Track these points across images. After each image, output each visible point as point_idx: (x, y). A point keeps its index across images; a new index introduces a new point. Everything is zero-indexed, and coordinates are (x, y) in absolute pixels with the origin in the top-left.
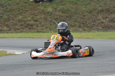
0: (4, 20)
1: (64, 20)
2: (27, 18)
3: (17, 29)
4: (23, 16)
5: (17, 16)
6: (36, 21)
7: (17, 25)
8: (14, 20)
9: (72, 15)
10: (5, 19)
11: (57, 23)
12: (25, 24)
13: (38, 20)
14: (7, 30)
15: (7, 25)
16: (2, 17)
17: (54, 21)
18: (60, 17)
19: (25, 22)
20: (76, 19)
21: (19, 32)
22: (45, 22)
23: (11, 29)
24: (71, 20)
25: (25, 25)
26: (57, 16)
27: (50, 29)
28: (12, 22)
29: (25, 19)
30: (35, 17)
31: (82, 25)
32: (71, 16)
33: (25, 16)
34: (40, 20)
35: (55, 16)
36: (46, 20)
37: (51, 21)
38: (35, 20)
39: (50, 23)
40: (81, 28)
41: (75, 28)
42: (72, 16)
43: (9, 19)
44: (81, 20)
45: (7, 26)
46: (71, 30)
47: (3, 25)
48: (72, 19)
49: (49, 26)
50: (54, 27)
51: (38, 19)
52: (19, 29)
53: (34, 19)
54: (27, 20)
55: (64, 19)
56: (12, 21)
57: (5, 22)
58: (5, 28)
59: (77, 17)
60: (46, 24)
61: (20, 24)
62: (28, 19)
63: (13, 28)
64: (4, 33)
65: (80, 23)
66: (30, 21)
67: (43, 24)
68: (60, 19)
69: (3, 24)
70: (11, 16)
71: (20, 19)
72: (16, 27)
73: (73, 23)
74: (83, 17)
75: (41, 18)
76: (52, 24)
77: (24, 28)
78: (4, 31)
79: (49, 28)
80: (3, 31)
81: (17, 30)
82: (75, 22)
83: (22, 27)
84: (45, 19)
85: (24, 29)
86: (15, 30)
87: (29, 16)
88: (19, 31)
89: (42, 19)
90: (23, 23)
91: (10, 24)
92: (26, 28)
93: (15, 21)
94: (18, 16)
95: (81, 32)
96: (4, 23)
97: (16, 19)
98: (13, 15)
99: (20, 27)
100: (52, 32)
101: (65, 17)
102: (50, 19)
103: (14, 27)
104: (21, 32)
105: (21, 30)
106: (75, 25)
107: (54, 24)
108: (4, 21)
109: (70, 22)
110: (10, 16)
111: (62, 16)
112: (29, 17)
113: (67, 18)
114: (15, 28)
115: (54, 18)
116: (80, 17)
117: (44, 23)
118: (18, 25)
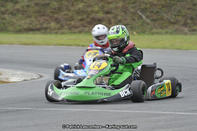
0: (53, 10)
1: (158, 12)
2: (92, 7)
3: (74, 27)
4: (85, 3)
5: (75, 3)
6: (108, 13)
7: (73, 20)
8: (70, 11)
9: (172, 2)
10: (55, 9)
11: (144, 17)
12: (88, 17)
13: (112, 11)
14: (55, 29)
15: (56, 19)
16: (48, 4)
17: (140, 13)
18: (151, 5)
19: (89, 14)
20: (179, 11)
21: (75, 33)
22: (123, 14)
23: (63, 26)
24: (171, 13)
25: (89, 20)
26: (146, 4)
27: (131, 28)
28: (65, 15)
29: (89, 9)
30: (106, 5)
31: (189, 21)
32: (171, 5)
33: (88, 4)
34: (116, 12)
35: (141, 4)
36: (125, 12)
37: (134, 14)
38: (107, 10)
39: (132, 17)
40: (186, 27)
41: (177, 26)
42: (173, 5)
43: (60, 9)
44: (189, 12)
45: (57, 21)
46: (169, 31)
47: (49, 20)
48: (172, 10)
49: (130, 23)
50: (140, 24)
51: (112, 9)
52: (77, 27)
53: (104, 10)
54: (92, 12)
55: (159, 10)
56: (66, 13)
57: (54, 14)
58: (53, 25)
59: (182, 7)
60: (125, 19)
61: (80, 17)
62: (93, 9)
63: (67, 25)
64: (50, 33)
65: (185, 17)
66: (97, 12)
67: (119, 18)
68: (150, 10)
69: (50, 17)
70: (64, 4)
71: (79, 9)
72: (73, 23)
73: (173, 17)
74: (193, 7)
75: (117, 8)
76: (136, 19)
77: (85, 25)
78: (51, 29)
79: (130, 26)
80: (48, 31)
81: (73, 29)
82: (178, 15)
83: (82, 24)
84: (124, 10)
85: (86, 27)
86: (70, 29)
87: (96, 4)
88: (77, 30)
89: (119, 10)
90: (85, 16)
91: (61, 18)
92: (90, 26)
93: (72, 12)
94: (77, 4)
95: (186, 34)
96: (52, 15)
97: (73, 9)
98: (69, 2)
99: (78, 24)
100: (135, 33)
101: (160, 7)
102: (133, 10)
103: (68, 23)
104: (80, 32)
105: (81, 28)
106: (177, 20)
107: (139, 19)
108: (52, 12)
109: (167, 15)
110: (62, 4)
111: (155, 5)
112: (96, 6)
113: (164, 9)
114: (69, 25)
115: (140, 9)
116: (187, 6)
117: (122, 16)
118: (75, 20)
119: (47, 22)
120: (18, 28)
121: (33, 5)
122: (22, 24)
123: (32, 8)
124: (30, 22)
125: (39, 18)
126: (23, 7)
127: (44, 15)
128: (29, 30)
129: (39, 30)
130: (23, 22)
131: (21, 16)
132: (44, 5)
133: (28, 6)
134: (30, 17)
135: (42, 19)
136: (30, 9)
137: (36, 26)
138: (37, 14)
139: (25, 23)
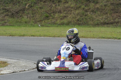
119: (118, 17)
120: (96, 22)
121: (109, 5)
122: (100, 19)
123: (109, 7)
124: (106, 18)
125: (113, 15)
126: (102, 6)
127: (117, 12)
128: (104, 24)
129: (112, 23)
130: (101, 17)
131: (99, 13)
132: (118, 4)
133: (105, 5)
134: (107, 13)
135: (115, 15)
136: (107, 8)
137: (111, 20)
138: (112, 11)
139: (102, 18)
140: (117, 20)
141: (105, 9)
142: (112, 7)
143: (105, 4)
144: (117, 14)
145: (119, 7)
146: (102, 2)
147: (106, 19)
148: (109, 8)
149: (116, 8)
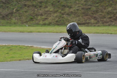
140: (88, 21)
141: (77, 13)
142: (83, 11)
143: (77, 8)
144: (87, 16)
145: (88, 11)
146: (74, 7)
147: (79, 20)
148: (80, 12)
149: (86, 12)
